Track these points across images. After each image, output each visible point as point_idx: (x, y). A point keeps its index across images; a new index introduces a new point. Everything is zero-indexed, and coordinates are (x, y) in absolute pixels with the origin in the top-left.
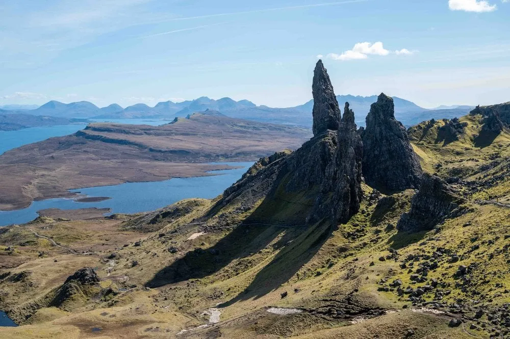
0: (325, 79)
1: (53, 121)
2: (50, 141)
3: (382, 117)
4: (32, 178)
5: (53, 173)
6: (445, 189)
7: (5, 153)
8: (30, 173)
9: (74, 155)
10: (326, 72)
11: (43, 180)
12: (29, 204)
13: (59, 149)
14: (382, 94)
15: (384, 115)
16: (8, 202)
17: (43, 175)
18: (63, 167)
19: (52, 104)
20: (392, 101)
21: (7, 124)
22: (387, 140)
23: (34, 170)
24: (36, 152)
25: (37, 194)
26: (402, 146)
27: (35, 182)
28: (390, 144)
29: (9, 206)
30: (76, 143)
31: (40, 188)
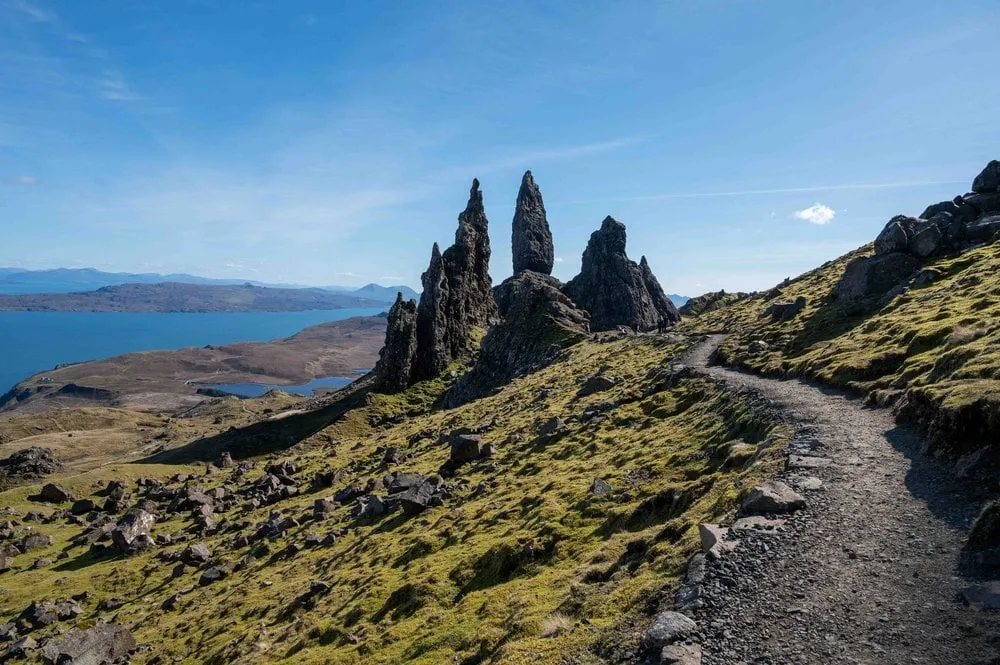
0: (531, 198)
1: (368, 303)
2: (353, 320)
3: (604, 251)
4: (321, 355)
5: (344, 352)
6: (556, 312)
7: (305, 330)
8: (321, 350)
9: (371, 335)
10: (537, 189)
11: (333, 358)
12: (309, 380)
13: (359, 329)
14: (609, 217)
15: (607, 247)
16: (287, 377)
17: (333, 353)
18: (357, 347)
19: (371, 287)
20: (624, 229)
21: (323, 303)
22: (605, 284)
23: (326, 347)
24: (337, 331)
25: (320, 371)
26: (629, 295)
27: (323, 359)
28: (610, 292)
29: (287, 381)
30: (378, 324)
31: (325, 365)
